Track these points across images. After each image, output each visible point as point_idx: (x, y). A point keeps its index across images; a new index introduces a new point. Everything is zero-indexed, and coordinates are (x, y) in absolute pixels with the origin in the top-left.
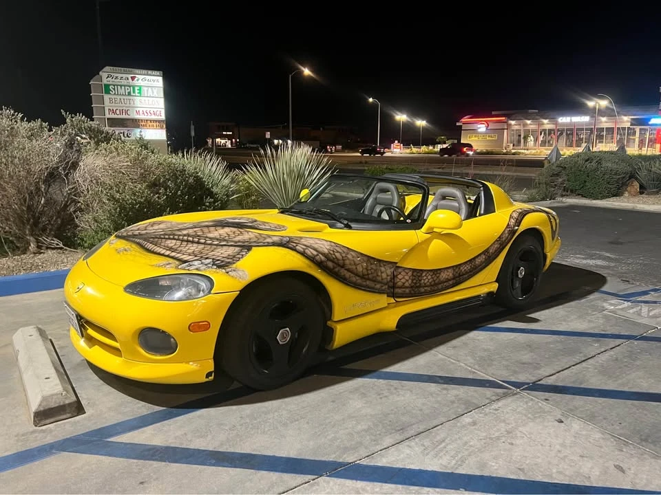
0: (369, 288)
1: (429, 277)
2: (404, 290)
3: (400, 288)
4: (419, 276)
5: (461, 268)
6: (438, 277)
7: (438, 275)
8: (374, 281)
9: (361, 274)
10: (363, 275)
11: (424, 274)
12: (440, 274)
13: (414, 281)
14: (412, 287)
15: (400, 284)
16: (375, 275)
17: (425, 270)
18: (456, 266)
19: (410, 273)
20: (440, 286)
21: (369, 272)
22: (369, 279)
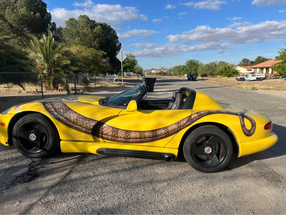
0: (78, 129)
1: (123, 133)
2: (108, 136)
3: (105, 135)
4: (117, 132)
5: (145, 134)
6: (129, 135)
7: (129, 134)
8: (81, 126)
9: (73, 121)
10: (74, 122)
11: (119, 131)
12: (130, 133)
13: (114, 133)
14: (112, 136)
15: (105, 133)
16: (82, 123)
17: (120, 129)
18: (142, 132)
19: (111, 129)
20: (131, 140)
21: (78, 121)
22: (77, 125)
